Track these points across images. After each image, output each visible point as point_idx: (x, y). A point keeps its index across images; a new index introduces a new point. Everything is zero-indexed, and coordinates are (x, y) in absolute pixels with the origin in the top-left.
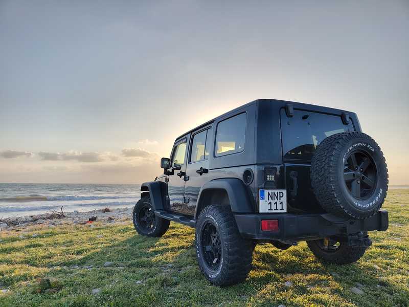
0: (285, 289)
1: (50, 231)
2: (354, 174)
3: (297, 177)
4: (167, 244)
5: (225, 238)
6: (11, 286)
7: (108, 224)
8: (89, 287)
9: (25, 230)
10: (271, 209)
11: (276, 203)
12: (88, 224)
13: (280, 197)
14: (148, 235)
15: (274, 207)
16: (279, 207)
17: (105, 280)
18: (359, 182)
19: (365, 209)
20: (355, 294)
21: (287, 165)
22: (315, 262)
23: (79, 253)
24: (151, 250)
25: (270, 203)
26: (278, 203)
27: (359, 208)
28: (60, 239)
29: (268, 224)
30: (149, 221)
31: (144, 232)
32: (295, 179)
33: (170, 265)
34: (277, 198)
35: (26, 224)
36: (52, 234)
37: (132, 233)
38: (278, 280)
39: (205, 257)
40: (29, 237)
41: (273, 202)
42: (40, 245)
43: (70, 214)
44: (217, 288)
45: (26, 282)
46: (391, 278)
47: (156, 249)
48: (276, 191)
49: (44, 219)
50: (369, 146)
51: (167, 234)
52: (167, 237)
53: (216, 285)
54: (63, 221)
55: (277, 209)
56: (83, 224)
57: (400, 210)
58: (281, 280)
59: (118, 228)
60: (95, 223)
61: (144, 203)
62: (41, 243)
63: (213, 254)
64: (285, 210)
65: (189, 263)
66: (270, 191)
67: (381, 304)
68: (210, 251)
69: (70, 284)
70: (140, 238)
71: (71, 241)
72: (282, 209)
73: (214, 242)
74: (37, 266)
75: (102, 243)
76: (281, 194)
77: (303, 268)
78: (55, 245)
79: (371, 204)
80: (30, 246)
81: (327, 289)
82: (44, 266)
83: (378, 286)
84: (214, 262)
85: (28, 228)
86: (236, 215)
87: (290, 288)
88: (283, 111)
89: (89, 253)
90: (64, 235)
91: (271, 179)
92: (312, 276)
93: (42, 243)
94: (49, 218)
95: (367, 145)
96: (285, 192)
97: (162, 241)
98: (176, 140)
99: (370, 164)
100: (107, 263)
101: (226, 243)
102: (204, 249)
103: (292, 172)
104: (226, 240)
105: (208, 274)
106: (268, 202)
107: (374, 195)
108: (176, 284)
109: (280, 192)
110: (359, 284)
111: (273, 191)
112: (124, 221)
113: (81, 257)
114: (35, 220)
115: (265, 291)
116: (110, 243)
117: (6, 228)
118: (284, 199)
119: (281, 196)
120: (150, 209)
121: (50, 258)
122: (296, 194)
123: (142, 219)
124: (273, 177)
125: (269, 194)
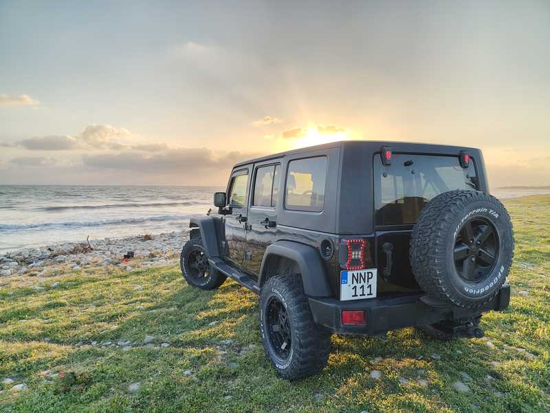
0: (371, 385)
1: (74, 276)
2: (468, 250)
3: (392, 251)
4: (224, 305)
5: (296, 325)
6: (27, 379)
7: (149, 265)
8: (125, 381)
9: (42, 273)
10: (356, 295)
11: (363, 286)
12: (122, 265)
13: (368, 278)
14: (200, 287)
15: (359, 292)
16: (367, 291)
17: (145, 369)
18: (473, 259)
19: (479, 295)
20: (457, 392)
21: (379, 234)
22: (413, 337)
23: (112, 319)
24: (204, 314)
25: (355, 287)
26: (366, 285)
27: (471, 295)
28: (87, 292)
29: (351, 316)
30: (202, 269)
31: (194, 283)
32: (389, 253)
33: (228, 342)
34: (364, 280)
35: (42, 262)
36: (76, 284)
37: (180, 283)
38: (362, 370)
39: (271, 339)
40: (48, 288)
41: (359, 286)
42: (62, 305)
43: (99, 243)
44: (286, 382)
45: (46, 372)
46: (507, 365)
47: (210, 313)
48: (363, 272)
49: (65, 254)
50: (491, 211)
51: (225, 285)
52: (226, 290)
53: (285, 378)
54: (89, 258)
55: (363, 295)
56: (116, 264)
57: (534, 237)
58: (367, 369)
59: (163, 272)
60: (132, 262)
61: (194, 245)
62: (62, 300)
63: (281, 337)
64: (374, 295)
65: (252, 341)
66: (355, 273)
67: (488, 410)
68: (278, 332)
69: (101, 376)
70: (189, 291)
71: (102, 297)
72: (371, 294)
73: (283, 322)
74: (58, 342)
75: (142, 301)
76: (370, 274)
77: (396, 347)
78: (81, 302)
79: (487, 288)
80: (49, 306)
81: (424, 383)
82: (68, 343)
83: (489, 377)
84: (283, 347)
85: (46, 269)
86: (310, 299)
87: (377, 382)
88: (378, 157)
89: (125, 320)
90: (93, 284)
91: (356, 257)
92: (407, 362)
93: (64, 301)
94: (71, 253)
95: (489, 211)
96: (375, 271)
97: (219, 297)
98: (234, 168)
99: (492, 234)
100: (148, 338)
101: (297, 332)
102: (269, 329)
103: (387, 244)
104: (298, 329)
105: (275, 362)
106: (352, 286)
107: (493, 274)
108: (235, 375)
109: (368, 273)
110: (464, 374)
111: (359, 272)
112: (169, 258)
113: (115, 327)
114: (53, 255)
115: (344, 389)
116: (152, 302)
117: (18, 269)
118: (374, 282)
119: (370, 277)
120: (202, 253)
121: (75, 327)
122: (389, 274)
123: (193, 266)
124: (360, 253)
125: (353, 276)
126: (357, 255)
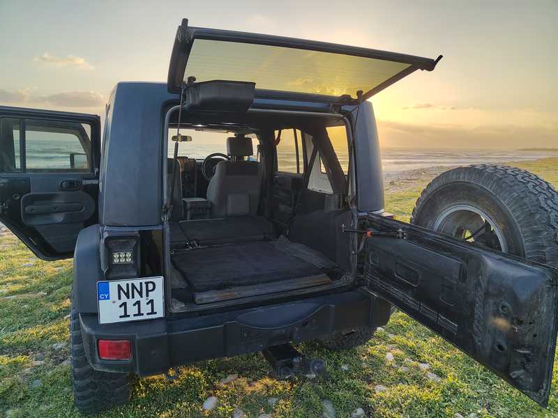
10: (126, 315)
11: (138, 303)
13: (148, 291)
16: (146, 309)
25: (124, 304)
26: (144, 301)
34: (140, 293)
41: (130, 302)
48: (137, 282)
55: (140, 314)
64: (160, 313)
66: (123, 283)
72: (153, 313)
76: (150, 285)
86: (79, 314)
91: (122, 260)
96: (159, 281)
106: (119, 303)
109: (147, 283)
111: (130, 282)
118: (158, 296)
119: (150, 288)
124: (129, 255)
125: (120, 288)
126: (123, 257)
